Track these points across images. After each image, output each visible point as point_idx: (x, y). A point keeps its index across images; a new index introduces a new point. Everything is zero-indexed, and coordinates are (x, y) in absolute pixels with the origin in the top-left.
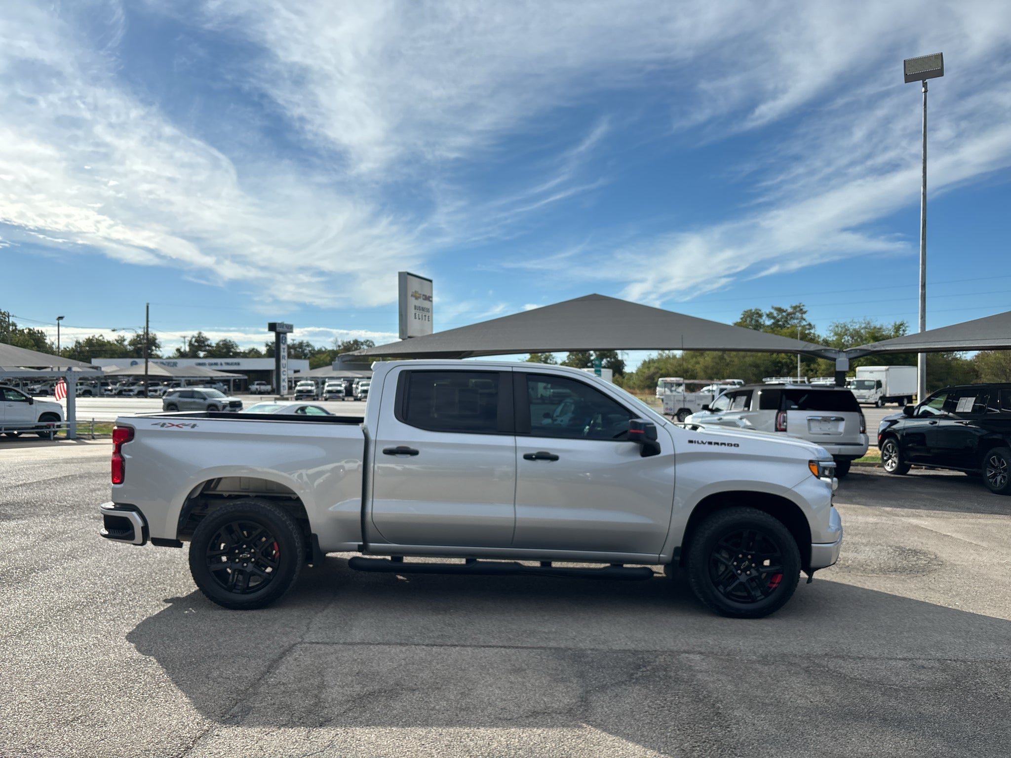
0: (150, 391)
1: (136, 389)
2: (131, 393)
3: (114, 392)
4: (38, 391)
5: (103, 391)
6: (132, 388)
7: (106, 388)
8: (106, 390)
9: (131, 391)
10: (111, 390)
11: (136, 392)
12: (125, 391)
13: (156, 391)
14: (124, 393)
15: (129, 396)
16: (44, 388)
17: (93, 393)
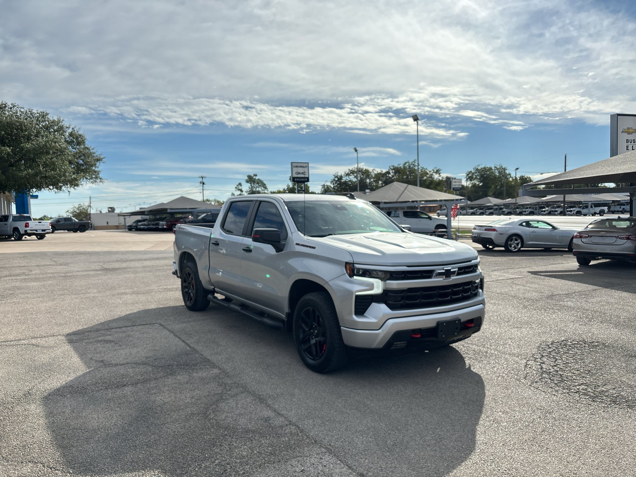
0: (568, 211)
1: (559, 210)
2: (556, 213)
3: (546, 212)
4: (506, 213)
5: (540, 212)
6: (557, 209)
7: (542, 210)
8: (542, 211)
9: (556, 211)
10: (544, 211)
11: (559, 212)
12: (552, 211)
13: (571, 211)
14: (552, 213)
15: (555, 215)
16: (510, 211)
17: (535, 213)
